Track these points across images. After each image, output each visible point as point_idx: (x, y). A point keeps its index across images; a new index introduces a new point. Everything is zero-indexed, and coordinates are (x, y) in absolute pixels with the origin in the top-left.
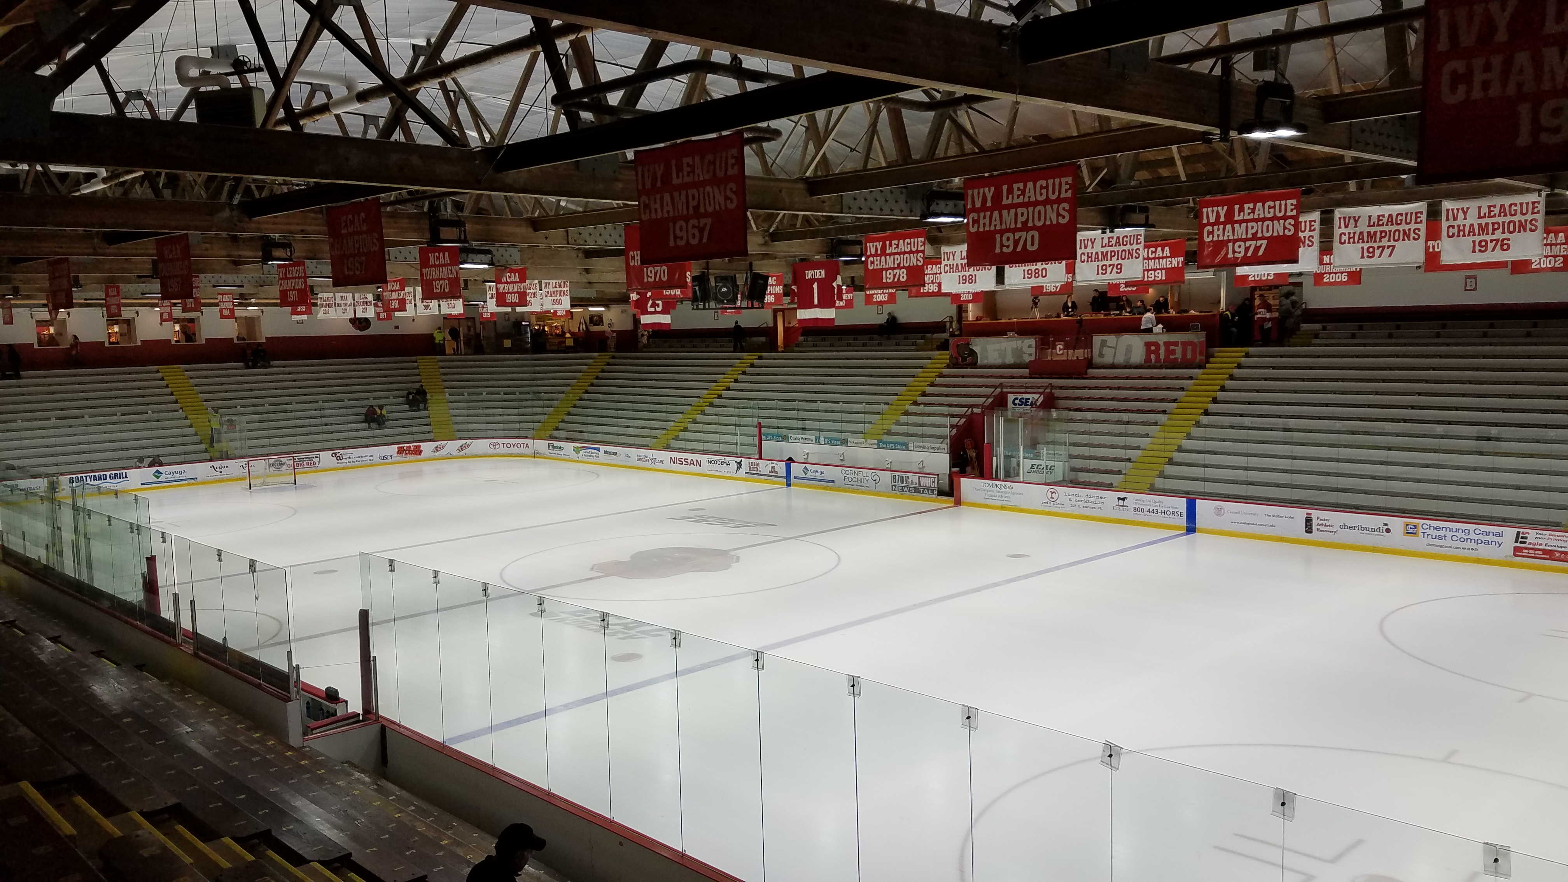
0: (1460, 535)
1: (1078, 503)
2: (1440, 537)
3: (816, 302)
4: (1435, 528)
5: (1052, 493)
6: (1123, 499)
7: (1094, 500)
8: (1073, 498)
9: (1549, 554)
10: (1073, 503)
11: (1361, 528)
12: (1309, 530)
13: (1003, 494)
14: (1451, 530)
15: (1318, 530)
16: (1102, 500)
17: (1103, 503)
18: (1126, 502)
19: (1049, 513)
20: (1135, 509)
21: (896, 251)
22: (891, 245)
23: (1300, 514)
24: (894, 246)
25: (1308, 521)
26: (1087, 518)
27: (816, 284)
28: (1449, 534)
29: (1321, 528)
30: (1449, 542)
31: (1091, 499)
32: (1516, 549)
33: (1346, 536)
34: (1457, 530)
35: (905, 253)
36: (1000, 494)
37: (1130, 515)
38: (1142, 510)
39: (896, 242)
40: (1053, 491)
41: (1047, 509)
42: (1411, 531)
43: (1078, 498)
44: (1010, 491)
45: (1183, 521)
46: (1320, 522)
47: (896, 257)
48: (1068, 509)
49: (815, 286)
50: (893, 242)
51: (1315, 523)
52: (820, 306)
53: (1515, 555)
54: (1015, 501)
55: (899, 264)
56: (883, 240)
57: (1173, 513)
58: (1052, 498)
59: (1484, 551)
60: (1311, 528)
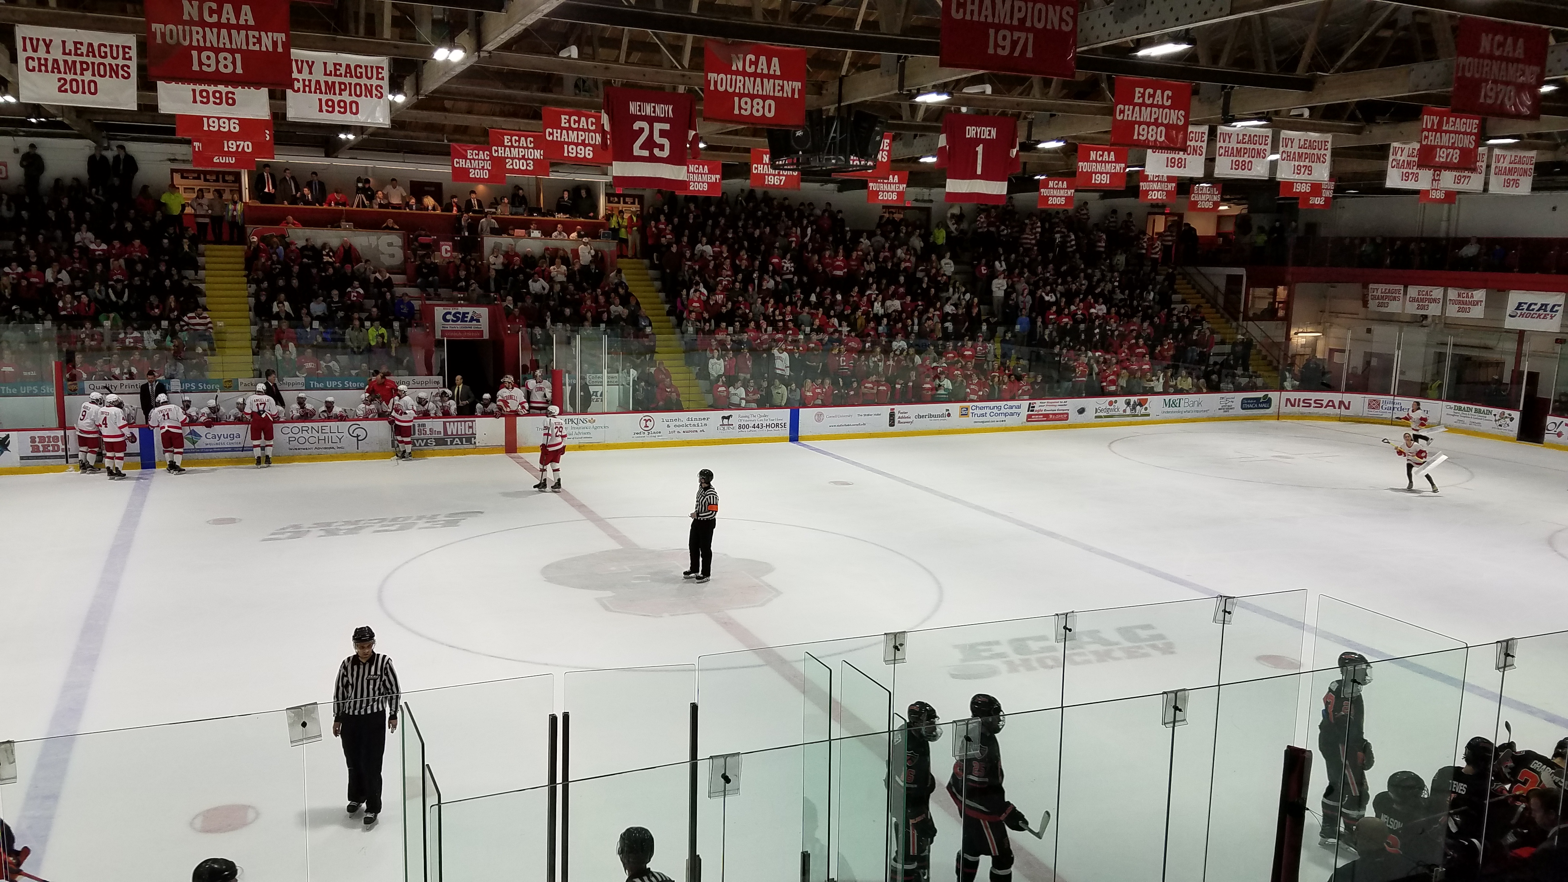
0: (995, 411)
1: (677, 429)
2: (982, 415)
3: (979, 172)
4: (980, 408)
5: (646, 421)
6: (728, 418)
7: (696, 423)
8: (672, 424)
9: (1046, 417)
10: (672, 428)
11: (930, 416)
12: (892, 424)
13: (581, 431)
14: (990, 408)
15: (899, 422)
16: (705, 422)
17: (706, 425)
18: (731, 421)
19: (643, 445)
20: (740, 426)
21: (1452, 129)
22: (1447, 122)
23: (886, 410)
24: (1451, 123)
25: (892, 415)
26: (689, 443)
27: (981, 145)
28: (988, 411)
29: (902, 420)
30: (988, 418)
31: (692, 423)
32: (1029, 416)
33: (920, 424)
34: (994, 408)
35: (1460, 133)
36: (577, 431)
37: (734, 433)
38: (747, 426)
39: (1454, 119)
40: (647, 418)
41: (640, 440)
42: (964, 413)
43: (677, 423)
44: (591, 425)
45: (786, 432)
46: (901, 415)
47: (1452, 135)
48: (666, 437)
49: (980, 149)
50: (1451, 119)
51: (897, 416)
52: (985, 176)
53: (1028, 421)
54: (597, 437)
55: (1453, 143)
56: (1441, 115)
57: (777, 425)
58: (646, 426)
59: (1010, 421)
60: (894, 422)
